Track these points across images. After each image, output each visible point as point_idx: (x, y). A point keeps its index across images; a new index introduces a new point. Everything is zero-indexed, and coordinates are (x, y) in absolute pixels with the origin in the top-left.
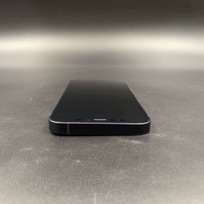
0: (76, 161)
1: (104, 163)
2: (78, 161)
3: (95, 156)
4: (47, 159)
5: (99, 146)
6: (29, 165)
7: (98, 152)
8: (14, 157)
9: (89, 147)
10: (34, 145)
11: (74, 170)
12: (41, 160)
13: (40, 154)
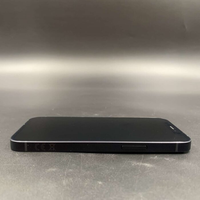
0: (98, 182)
1: (123, 185)
2: (100, 183)
3: (114, 178)
4: (72, 180)
5: (116, 168)
6: (57, 186)
7: (116, 174)
8: (42, 178)
9: (107, 169)
10: (57, 165)
11: (98, 191)
12: (67, 181)
13: (65, 175)
